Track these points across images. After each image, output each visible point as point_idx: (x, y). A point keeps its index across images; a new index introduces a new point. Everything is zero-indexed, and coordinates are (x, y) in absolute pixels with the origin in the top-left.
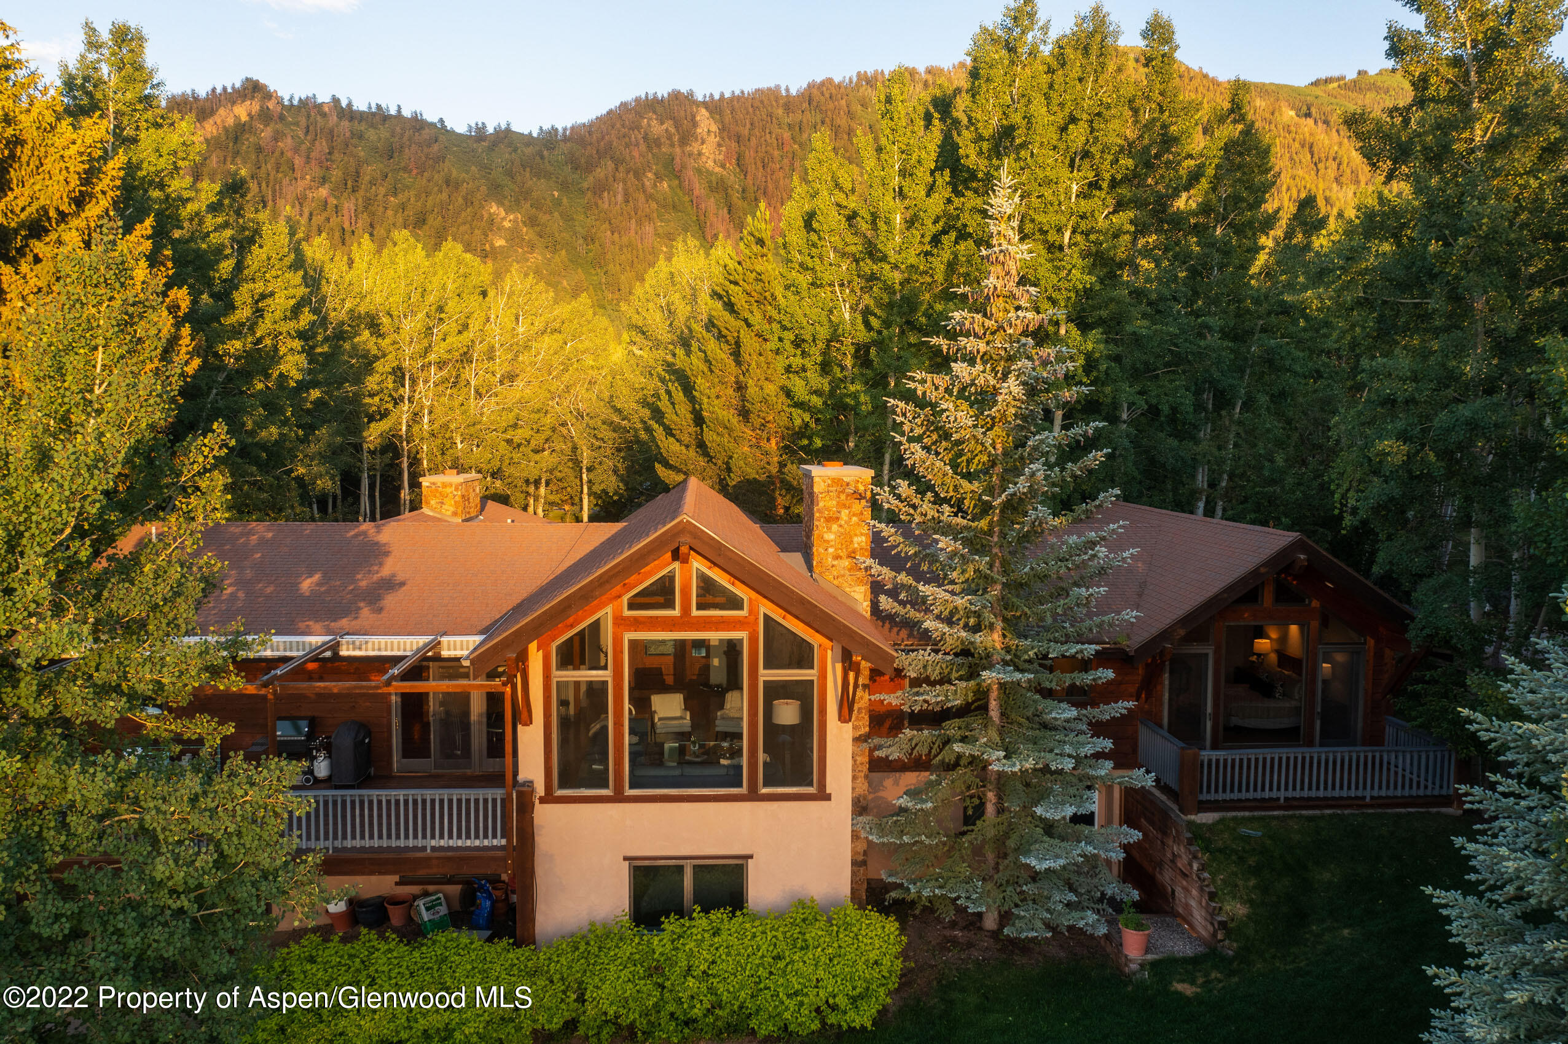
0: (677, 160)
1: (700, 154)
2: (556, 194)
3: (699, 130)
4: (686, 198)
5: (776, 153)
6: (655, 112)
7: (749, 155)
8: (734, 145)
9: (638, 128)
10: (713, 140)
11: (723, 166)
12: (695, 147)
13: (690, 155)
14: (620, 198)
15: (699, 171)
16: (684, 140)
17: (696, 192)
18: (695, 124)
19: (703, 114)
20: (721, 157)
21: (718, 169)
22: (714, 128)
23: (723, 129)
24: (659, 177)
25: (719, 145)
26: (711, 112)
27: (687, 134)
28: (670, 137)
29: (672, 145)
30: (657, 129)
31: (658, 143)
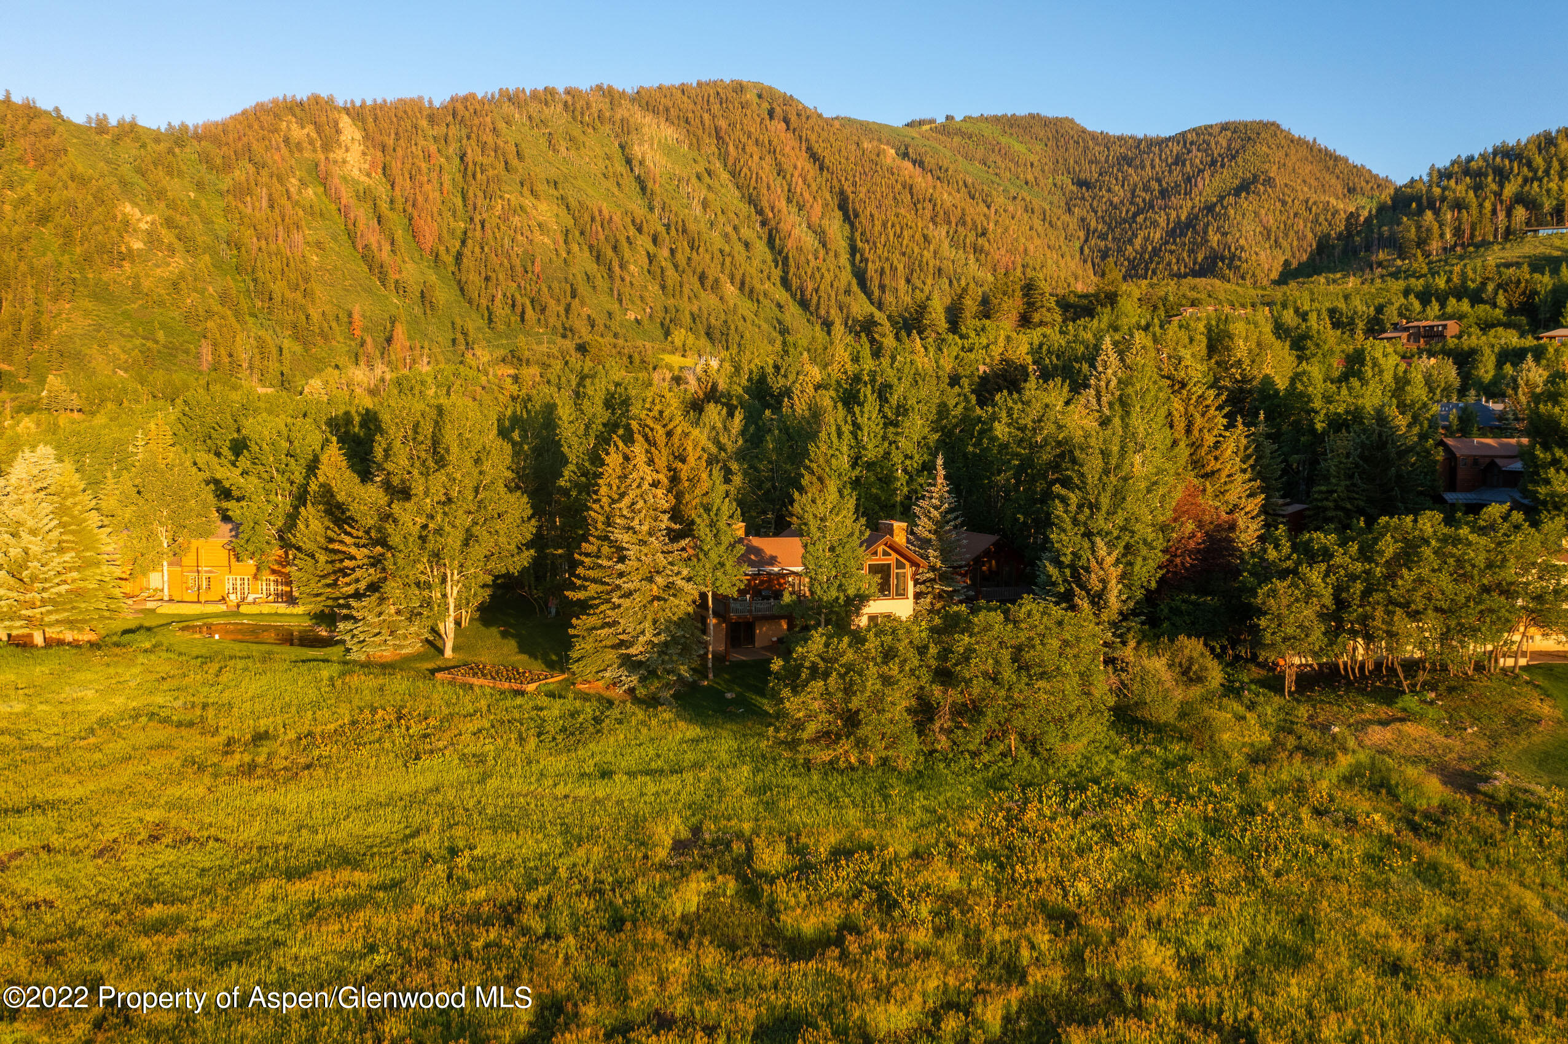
0: (322, 166)
1: (344, 162)
2: (192, 195)
3: (342, 138)
4: (333, 207)
5: (424, 166)
6: (294, 115)
7: (396, 167)
8: (379, 154)
9: (276, 130)
10: (357, 149)
11: (369, 175)
12: (338, 154)
13: (335, 162)
14: (265, 203)
15: (344, 178)
16: (327, 147)
17: (344, 201)
18: (338, 132)
19: (345, 121)
20: (367, 166)
21: (363, 178)
22: (358, 136)
23: (367, 137)
24: (303, 183)
25: (364, 154)
26: (353, 119)
27: (329, 140)
28: (311, 142)
29: (315, 151)
30: (298, 133)
31: (299, 146)
